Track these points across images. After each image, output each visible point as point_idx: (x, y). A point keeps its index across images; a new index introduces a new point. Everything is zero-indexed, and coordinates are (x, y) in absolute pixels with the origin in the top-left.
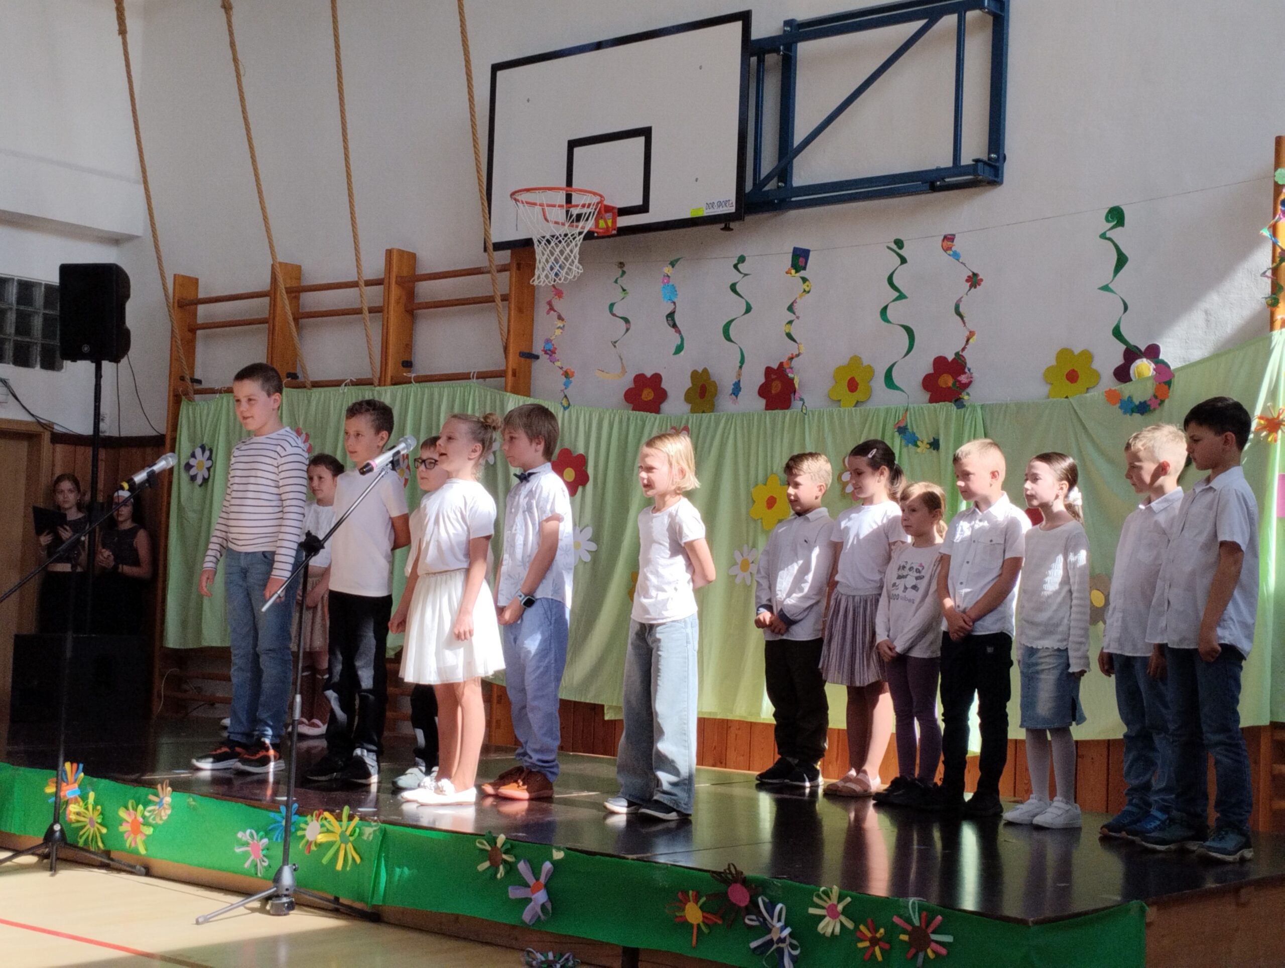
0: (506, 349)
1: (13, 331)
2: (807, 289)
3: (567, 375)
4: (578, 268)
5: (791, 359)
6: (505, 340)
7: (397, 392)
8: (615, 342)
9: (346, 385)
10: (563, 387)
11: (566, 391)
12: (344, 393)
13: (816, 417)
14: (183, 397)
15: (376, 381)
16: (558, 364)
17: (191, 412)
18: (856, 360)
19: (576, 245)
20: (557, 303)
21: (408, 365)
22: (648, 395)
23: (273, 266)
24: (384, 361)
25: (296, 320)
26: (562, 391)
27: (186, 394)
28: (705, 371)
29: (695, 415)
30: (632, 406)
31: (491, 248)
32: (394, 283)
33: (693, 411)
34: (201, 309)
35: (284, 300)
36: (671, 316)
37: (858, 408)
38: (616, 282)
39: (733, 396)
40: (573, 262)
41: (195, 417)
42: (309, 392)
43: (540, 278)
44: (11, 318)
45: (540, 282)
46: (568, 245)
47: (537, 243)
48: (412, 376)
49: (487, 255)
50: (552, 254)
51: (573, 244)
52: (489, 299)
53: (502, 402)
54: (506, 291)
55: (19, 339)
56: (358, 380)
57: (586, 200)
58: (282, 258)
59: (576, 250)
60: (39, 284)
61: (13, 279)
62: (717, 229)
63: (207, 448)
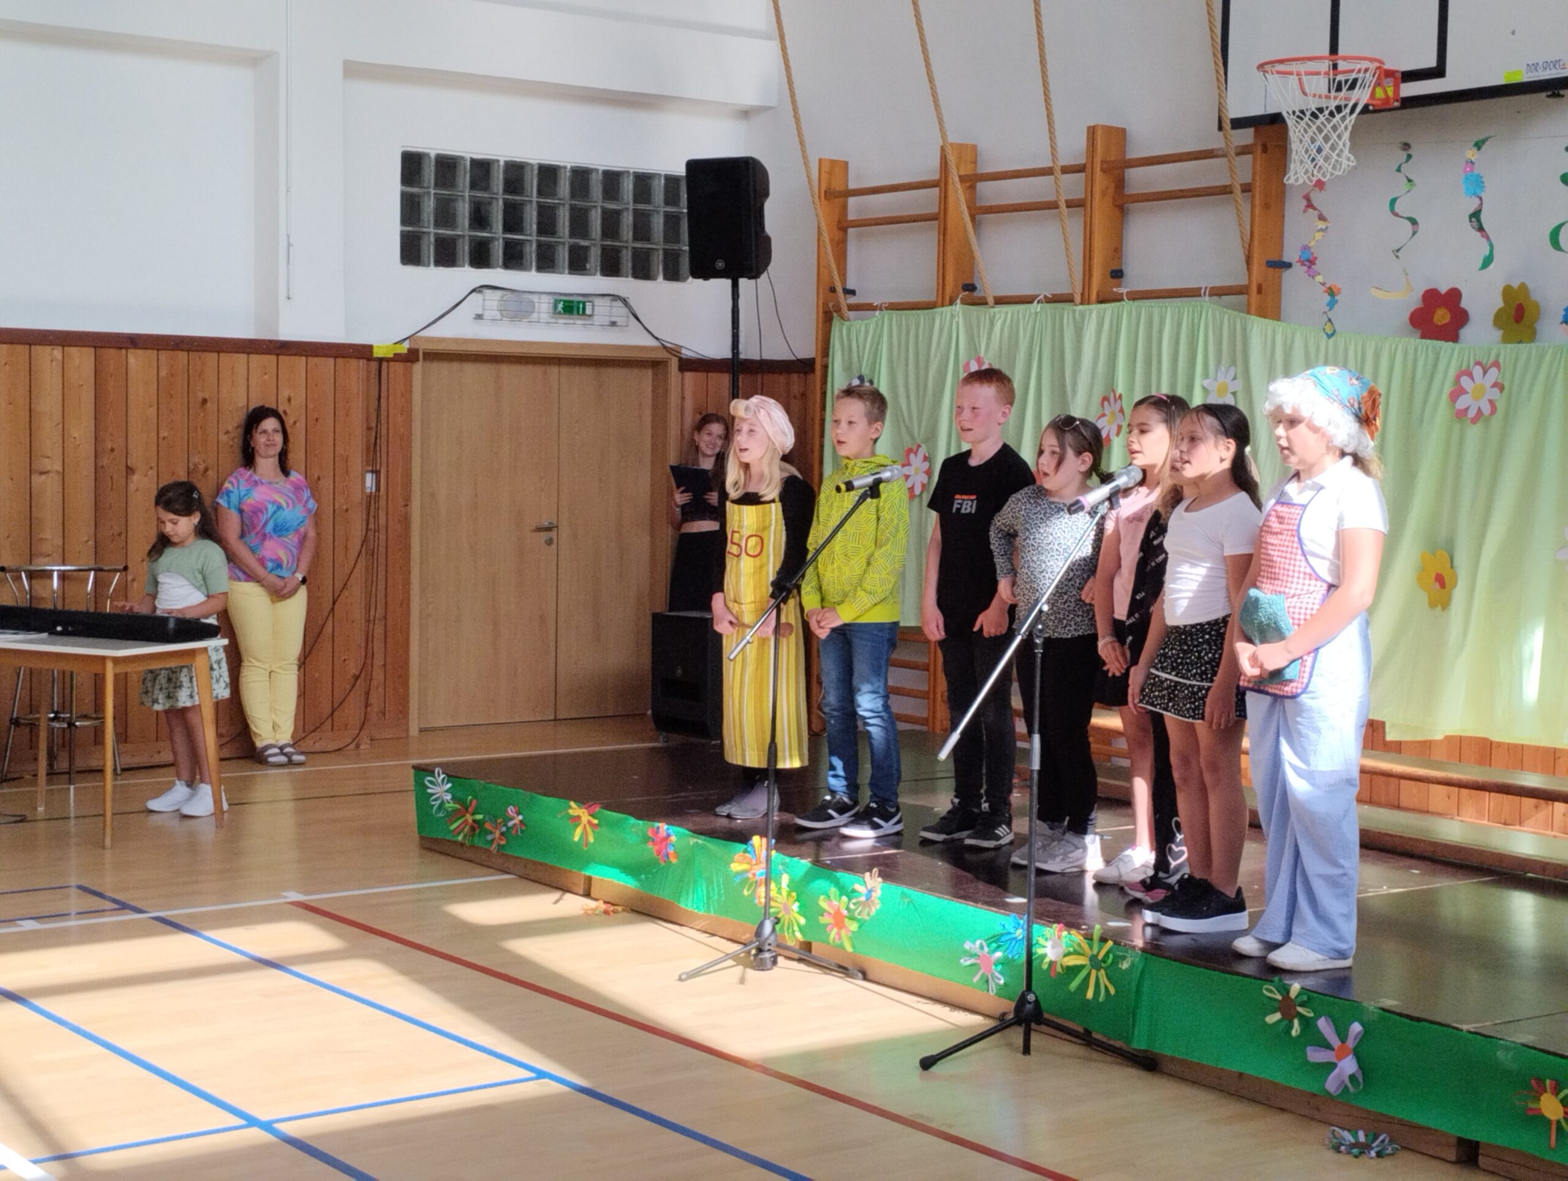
0: (1249, 260)
1: (631, 234)
3: (1331, 292)
4: (1349, 159)
6: (1247, 245)
7: (1105, 312)
8: (1398, 250)
9: (1038, 302)
10: (1327, 309)
11: (1330, 315)
12: (1036, 313)
14: (835, 315)
15: (1078, 298)
16: (1319, 279)
17: (844, 332)
19: (1346, 128)
20: (1317, 198)
21: (1117, 274)
22: (1442, 316)
23: (943, 149)
24: (1087, 273)
25: (973, 216)
26: (1325, 313)
27: (838, 310)
28: (1523, 286)
29: (1509, 346)
30: (1418, 333)
31: (1227, 125)
32: (1098, 169)
33: (1506, 339)
34: (852, 201)
35: (958, 193)
36: (1476, 215)
38: (1399, 170)
39: (1564, 326)
40: (1341, 150)
41: (849, 340)
42: (992, 310)
43: (1296, 173)
44: (628, 220)
45: (1297, 180)
46: (1335, 128)
47: (1290, 122)
48: (1124, 290)
49: (1221, 133)
50: (1313, 140)
51: (1343, 126)
52: (1225, 190)
53: (1244, 329)
54: (1249, 180)
55: (638, 245)
56: (1054, 295)
57: (1358, 67)
58: (952, 138)
59: (1346, 135)
60: (660, 175)
61: (628, 172)
62: (1543, 95)
63: (866, 379)
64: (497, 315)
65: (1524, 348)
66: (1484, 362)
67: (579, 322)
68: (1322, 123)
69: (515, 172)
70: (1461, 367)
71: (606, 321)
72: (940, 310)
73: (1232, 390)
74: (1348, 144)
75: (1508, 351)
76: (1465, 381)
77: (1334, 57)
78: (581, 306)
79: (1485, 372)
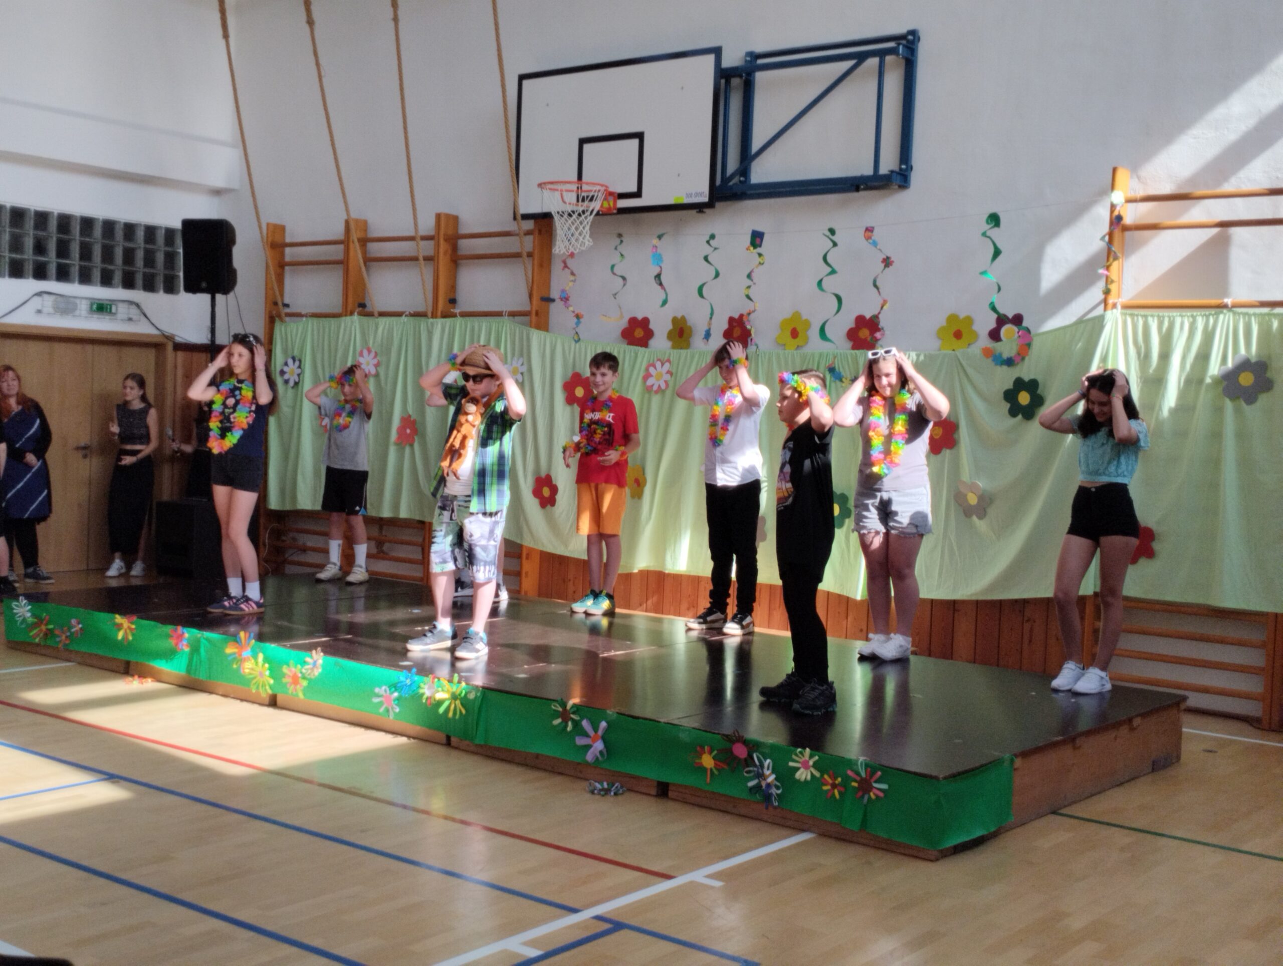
0: (531, 296)
1: (142, 263)
2: (762, 262)
3: (578, 317)
4: (589, 241)
5: (749, 314)
6: (529, 288)
7: (446, 324)
8: (616, 294)
9: (406, 316)
10: (575, 326)
11: (577, 330)
12: (404, 322)
13: (767, 357)
14: (277, 319)
15: (430, 314)
16: (571, 309)
17: (283, 329)
18: (797, 315)
19: (588, 223)
20: (570, 262)
21: (453, 301)
22: (639, 333)
23: (347, 223)
24: (435, 300)
25: (365, 263)
26: (574, 329)
27: (279, 316)
28: (683, 317)
29: (675, 351)
30: (626, 341)
31: (519, 217)
32: (442, 239)
33: (674, 347)
34: (288, 250)
35: (355, 249)
36: (658, 277)
37: (799, 351)
38: (616, 249)
39: (705, 340)
40: (585, 236)
41: (286, 335)
42: (377, 320)
43: (559, 248)
44: (140, 255)
45: (560, 251)
46: (581, 223)
47: (556, 218)
48: (457, 311)
49: (516, 222)
50: (569, 229)
51: (586, 223)
52: (517, 255)
53: (528, 335)
54: (531, 250)
55: (147, 270)
56: (414, 312)
57: (594, 189)
58: (354, 215)
59: (588, 228)
60: (160, 228)
61: (140, 225)
62: (694, 212)
63: (297, 359)
64: (51, 310)
65: (683, 352)
66: (662, 359)
67: (107, 317)
68: (574, 220)
69: (65, 221)
70: (649, 361)
71: (125, 317)
72: (343, 318)
73: (520, 371)
74: (589, 232)
75: (675, 353)
76: (652, 370)
77: (580, 182)
78: (109, 307)
79: (662, 365)
